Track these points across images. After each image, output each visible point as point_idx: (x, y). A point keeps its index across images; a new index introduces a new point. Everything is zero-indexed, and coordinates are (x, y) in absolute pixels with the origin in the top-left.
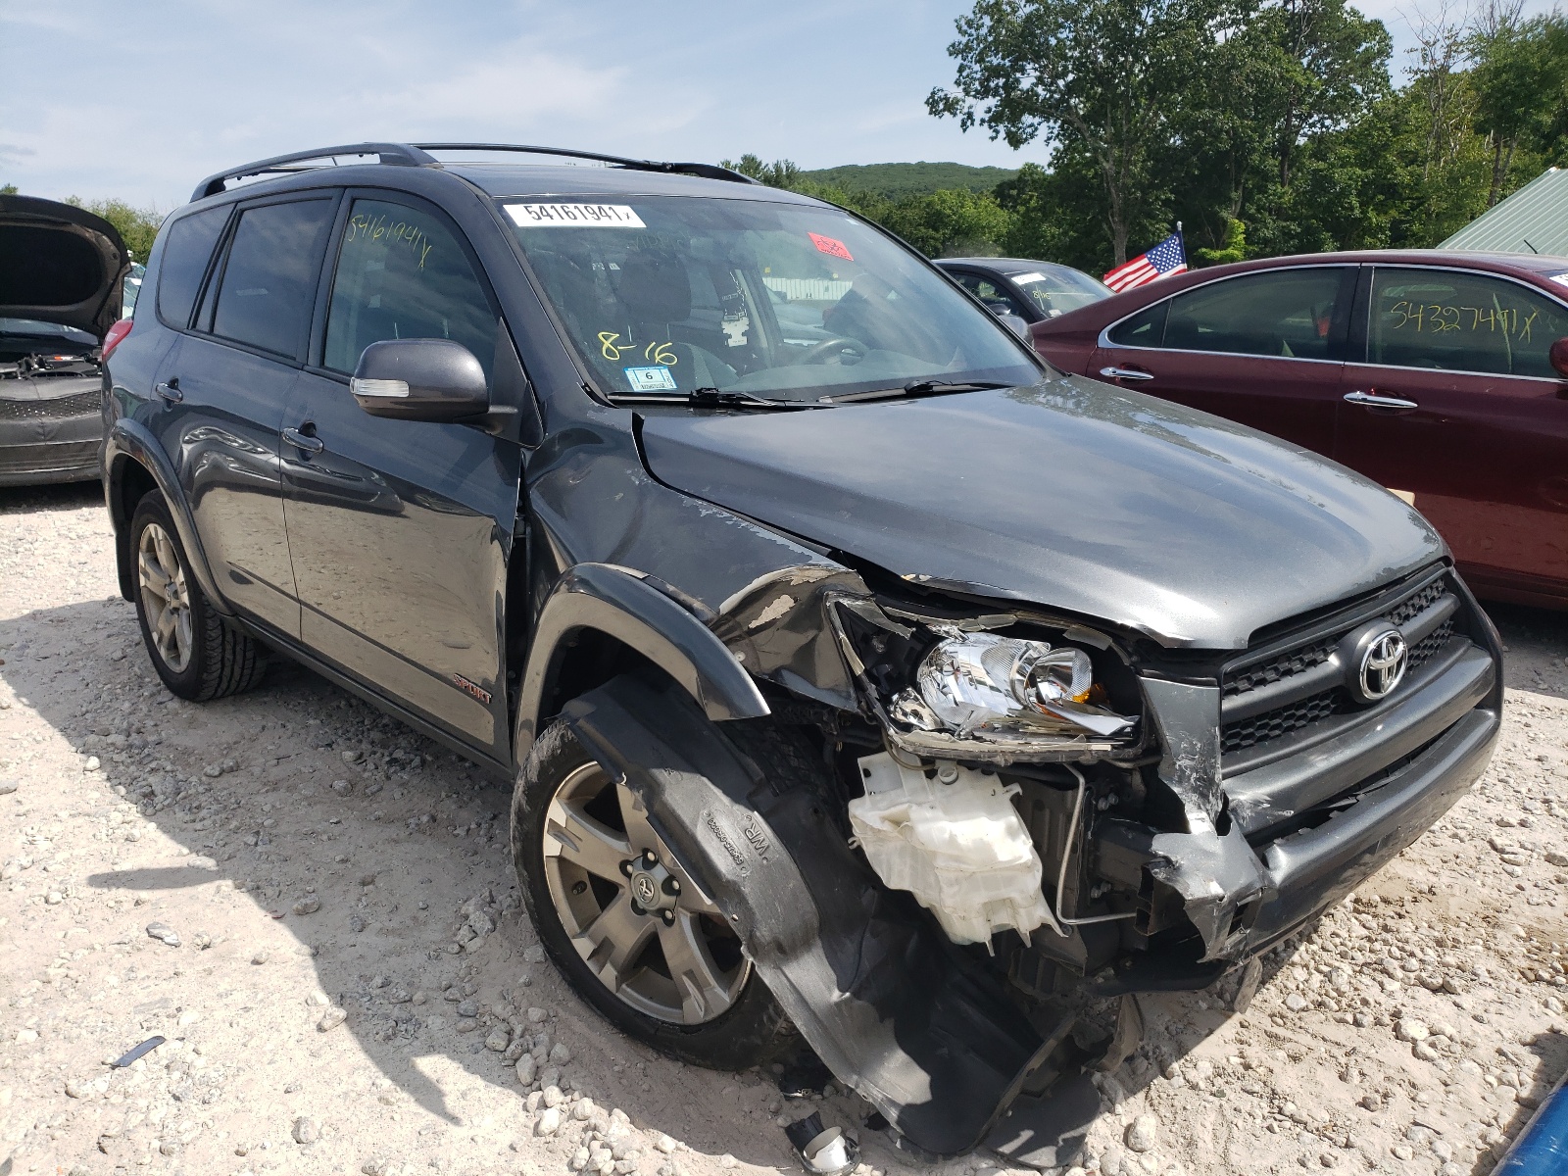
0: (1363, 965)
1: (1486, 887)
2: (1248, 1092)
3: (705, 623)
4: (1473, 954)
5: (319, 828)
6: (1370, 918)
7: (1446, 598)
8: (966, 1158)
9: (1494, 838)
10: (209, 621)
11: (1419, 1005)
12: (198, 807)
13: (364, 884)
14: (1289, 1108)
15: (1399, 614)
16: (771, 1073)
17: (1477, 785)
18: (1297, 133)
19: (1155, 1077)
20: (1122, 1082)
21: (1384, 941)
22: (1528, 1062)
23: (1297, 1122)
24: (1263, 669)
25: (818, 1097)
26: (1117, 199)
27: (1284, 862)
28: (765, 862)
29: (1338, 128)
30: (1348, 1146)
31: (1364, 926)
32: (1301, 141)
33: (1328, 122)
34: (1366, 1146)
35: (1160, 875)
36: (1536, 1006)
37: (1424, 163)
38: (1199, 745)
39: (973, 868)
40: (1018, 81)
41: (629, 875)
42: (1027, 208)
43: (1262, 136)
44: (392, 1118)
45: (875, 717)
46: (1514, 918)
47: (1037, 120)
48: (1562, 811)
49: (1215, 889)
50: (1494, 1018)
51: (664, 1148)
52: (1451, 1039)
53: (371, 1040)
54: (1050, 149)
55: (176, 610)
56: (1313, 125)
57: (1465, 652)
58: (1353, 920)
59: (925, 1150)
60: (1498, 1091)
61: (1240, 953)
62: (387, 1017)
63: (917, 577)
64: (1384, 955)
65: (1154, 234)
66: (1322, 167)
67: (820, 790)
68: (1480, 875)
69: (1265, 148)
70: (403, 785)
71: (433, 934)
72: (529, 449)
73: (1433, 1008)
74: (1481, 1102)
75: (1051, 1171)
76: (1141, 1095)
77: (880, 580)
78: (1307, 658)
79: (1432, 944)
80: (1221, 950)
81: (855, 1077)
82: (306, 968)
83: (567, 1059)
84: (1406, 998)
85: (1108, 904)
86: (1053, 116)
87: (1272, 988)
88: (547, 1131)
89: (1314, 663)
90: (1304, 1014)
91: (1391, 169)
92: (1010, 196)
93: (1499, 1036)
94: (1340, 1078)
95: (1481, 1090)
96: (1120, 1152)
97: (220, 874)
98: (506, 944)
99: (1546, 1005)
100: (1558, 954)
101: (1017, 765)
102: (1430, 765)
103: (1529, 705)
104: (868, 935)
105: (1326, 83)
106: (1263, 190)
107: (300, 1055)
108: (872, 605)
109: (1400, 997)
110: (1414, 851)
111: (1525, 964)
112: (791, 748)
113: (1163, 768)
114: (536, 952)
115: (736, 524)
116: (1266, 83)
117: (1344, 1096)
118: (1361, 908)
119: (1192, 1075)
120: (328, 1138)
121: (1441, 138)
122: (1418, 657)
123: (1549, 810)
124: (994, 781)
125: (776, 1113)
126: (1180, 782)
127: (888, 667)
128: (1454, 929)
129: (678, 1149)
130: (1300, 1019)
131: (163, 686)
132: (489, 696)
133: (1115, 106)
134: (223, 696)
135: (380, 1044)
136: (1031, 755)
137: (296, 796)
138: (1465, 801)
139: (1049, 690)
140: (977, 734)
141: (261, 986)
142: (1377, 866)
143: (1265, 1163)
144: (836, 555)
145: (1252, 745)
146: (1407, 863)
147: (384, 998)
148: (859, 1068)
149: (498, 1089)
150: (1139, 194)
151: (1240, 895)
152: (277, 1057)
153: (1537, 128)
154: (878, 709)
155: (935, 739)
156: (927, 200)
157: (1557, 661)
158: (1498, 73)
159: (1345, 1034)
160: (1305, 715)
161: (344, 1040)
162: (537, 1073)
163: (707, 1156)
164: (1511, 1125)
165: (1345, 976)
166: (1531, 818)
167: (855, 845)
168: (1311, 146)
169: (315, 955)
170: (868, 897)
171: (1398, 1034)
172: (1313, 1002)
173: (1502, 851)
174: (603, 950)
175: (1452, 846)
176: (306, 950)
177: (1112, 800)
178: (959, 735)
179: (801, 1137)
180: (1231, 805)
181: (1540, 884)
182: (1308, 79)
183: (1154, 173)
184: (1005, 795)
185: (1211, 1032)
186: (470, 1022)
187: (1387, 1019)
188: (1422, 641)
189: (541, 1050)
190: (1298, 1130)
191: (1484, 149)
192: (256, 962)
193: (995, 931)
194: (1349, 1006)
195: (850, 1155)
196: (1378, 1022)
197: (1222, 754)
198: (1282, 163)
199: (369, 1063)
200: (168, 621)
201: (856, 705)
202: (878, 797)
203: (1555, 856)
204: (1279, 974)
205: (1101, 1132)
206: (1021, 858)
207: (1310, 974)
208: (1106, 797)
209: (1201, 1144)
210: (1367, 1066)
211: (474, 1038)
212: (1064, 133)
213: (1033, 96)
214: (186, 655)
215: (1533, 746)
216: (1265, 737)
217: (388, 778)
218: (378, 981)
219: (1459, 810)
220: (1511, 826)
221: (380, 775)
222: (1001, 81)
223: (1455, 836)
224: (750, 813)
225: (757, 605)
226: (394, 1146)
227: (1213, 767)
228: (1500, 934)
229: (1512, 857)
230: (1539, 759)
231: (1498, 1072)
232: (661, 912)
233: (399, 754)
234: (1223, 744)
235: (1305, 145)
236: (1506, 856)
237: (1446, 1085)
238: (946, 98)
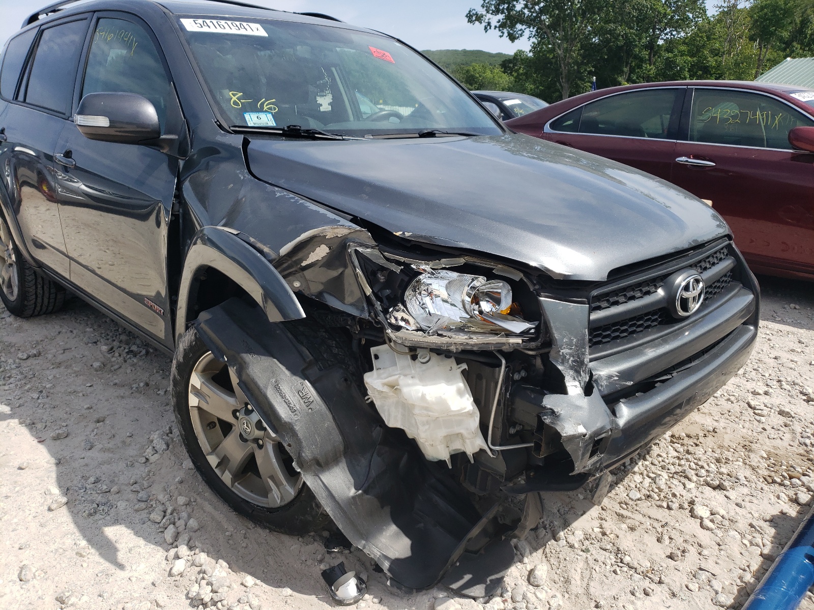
0: (675, 473)
1: (744, 429)
2: (603, 550)
3: (270, 261)
4: (736, 467)
5: (79, 389)
6: (679, 446)
7: (729, 259)
8: (430, 591)
9: (750, 401)
10: (27, 271)
11: (705, 497)
12: (10, 377)
13: (98, 421)
14: (627, 559)
15: (701, 266)
16: (321, 536)
17: (741, 372)
18: (658, 38)
19: (549, 540)
20: (530, 543)
21: (686, 459)
22: (768, 532)
23: (631, 568)
24: (617, 295)
25: (347, 552)
26: (564, 70)
27: (626, 413)
28: (310, 411)
29: (679, 36)
30: (660, 582)
31: (676, 451)
32: (660, 42)
33: (674, 33)
34: (671, 582)
35: (547, 420)
36: (772, 497)
37: (722, 56)
38: (575, 340)
39: (436, 415)
40: (514, 6)
41: (237, 418)
42: (518, 74)
43: (640, 39)
44: (82, 566)
45: (379, 322)
46: (760, 446)
47: (524, 27)
48: (788, 386)
49: (581, 430)
50: (748, 505)
51: (246, 584)
52: (723, 517)
53: (80, 515)
54: (530, 43)
55: (11, 265)
56: (666, 34)
57: (739, 291)
58: (670, 447)
59: (405, 587)
60: (750, 549)
61: (598, 468)
62: (93, 502)
63: (404, 233)
64: (686, 468)
65: (583, 89)
66: (670, 56)
67: (351, 368)
68: (742, 422)
69: (642, 46)
70: (133, 365)
71: (132, 451)
72: (182, 159)
73: (713, 498)
74: (740, 556)
75: (481, 599)
76: (541, 551)
77: (381, 236)
78: (645, 289)
79: (713, 461)
80: (584, 467)
81: (363, 542)
82: (51, 472)
83: (197, 528)
84: (698, 493)
85: (521, 437)
86: (532, 25)
87: (621, 487)
88: (176, 574)
89: (648, 293)
90: (639, 502)
91: (706, 59)
92: (509, 67)
93: (750, 516)
94: (658, 540)
95: (740, 549)
96: (524, 586)
97: (11, 416)
98: (173, 458)
99: (778, 497)
100: (785, 468)
101: (464, 352)
102: (716, 356)
103: (770, 329)
104: (375, 455)
105: (674, 12)
106: (640, 67)
107: (34, 526)
108: (376, 252)
109: (694, 492)
110: (706, 407)
111: (766, 473)
112: (334, 342)
113: (552, 354)
114: (188, 464)
115: (297, 201)
116: (643, 10)
117: (659, 552)
118: (675, 440)
119: (571, 539)
120: (39, 578)
121: (732, 42)
122: (711, 293)
123: (781, 386)
124: (452, 362)
125: (321, 561)
126: (563, 363)
127: (388, 292)
128: (726, 452)
129: (256, 584)
130: (636, 505)
131: (6, 309)
132: (162, 311)
133: (564, 21)
134: (39, 315)
135: (85, 518)
136: (473, 345)
137: (69, 371)
138: (733, 380)
139: (486, 306)
140: (440, 332)
141: (20, 483)
142: (683, 416)
143: (610, 593)
144: (355, 220)
145: (609, 342)
146: (701, 415)
147: (93, 490)
148: (366, 536)
149: (152, 546)
150: (576, 67)
151: (597, 433)
152: (19, 527)
153: (781, 40)
154: (381, 317)
155: (415, 335)
156: (466, 68)
157: (786, 306)
158: (762, 8)
159: (662, 514)
160: (642, 324)
161: (64, 517)
162: (176, 536)
163: (274, 589)
164: (758, 571)
165: (664, 480)
166: (771, 390)
167: (370, 400)
168: (665, 45)
169: (58, 463)
170: (377, 432)
171: (693, 514)
172: (644, 495)
173: (754, 409)
174: (224, 462)
175: (727, 406)
176: (53, 461)
177: (523, 374)
178: (429, 332)
179: (331, 578)
180: (594, 377)
181: (775, 427)
182: (664, 9)
183: (584, 57)
184: (457, 370)
185: (584, 513)
186: (143, 505)
187: (686, 505)
188: (714, 283)
189: (180, 523)
190: (631, 572)
191: (753, 49)
192: (20, 468)
193: (453, 453)
194: (665, 497)
195: (359, 589)
196: (681, 507)
197: (590, 347)
198: (650, 54)
199: (76, 530)
200: (7, 272)
201: (367, 314)
202: (381, 371)
203: (784, 412)
204: (626, 478)
205: (514, 575)
206: (465, 408)
207: (644, 478)
208: (519, 372)
209: (573, 582)
210: (674, 534)
211: (144, 514)
212: (539, 34)
213: (522, 14)
214: (16, 290)
215: (772, 351)
216: (617, 337)
217: (125, 361)
218: (92, 479)
219: (732, 386)
220: (759, 394)
221: (121, 359)
222: (506, 6)
223: (729, 400)
224: (302, 381)
225: (305, 251)
226: (79, 583)
227: (584, 354)
228: (752, 455)
229: (760, 412)
230: (776, 358)
231: (750, 537)
232: (256, 440)
233: (134, 348)
234: (590, 340)
235: (663, 44)
236: (756, 411)
237: (719, 545)
238: (477, 14)
